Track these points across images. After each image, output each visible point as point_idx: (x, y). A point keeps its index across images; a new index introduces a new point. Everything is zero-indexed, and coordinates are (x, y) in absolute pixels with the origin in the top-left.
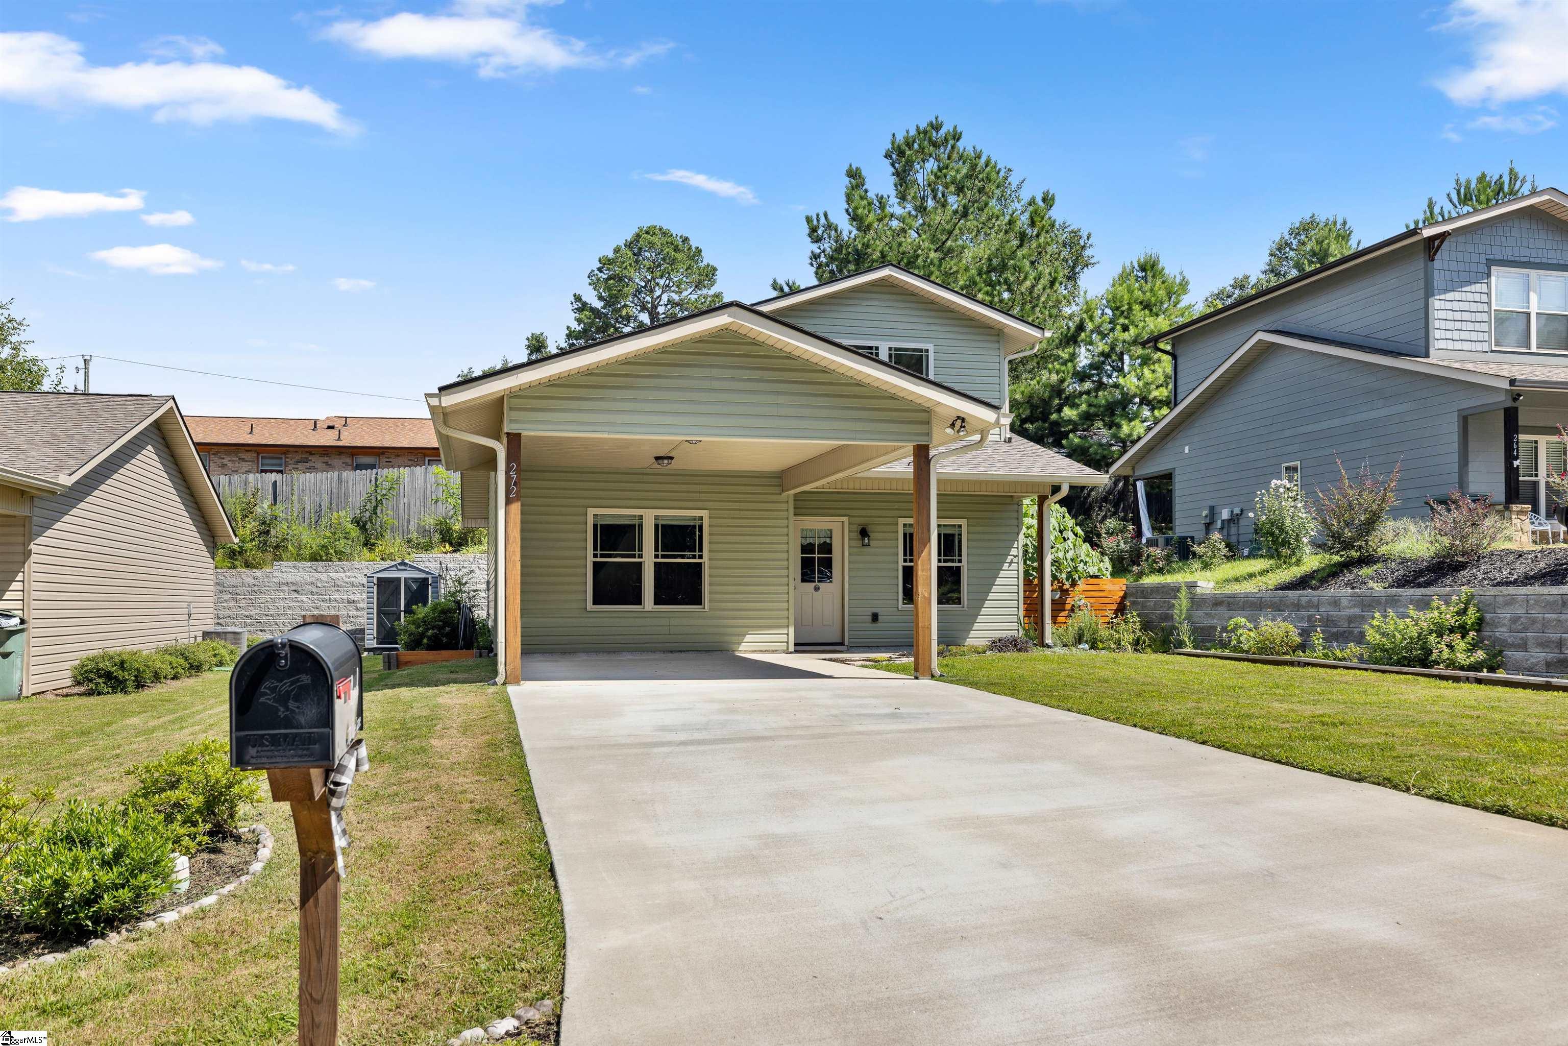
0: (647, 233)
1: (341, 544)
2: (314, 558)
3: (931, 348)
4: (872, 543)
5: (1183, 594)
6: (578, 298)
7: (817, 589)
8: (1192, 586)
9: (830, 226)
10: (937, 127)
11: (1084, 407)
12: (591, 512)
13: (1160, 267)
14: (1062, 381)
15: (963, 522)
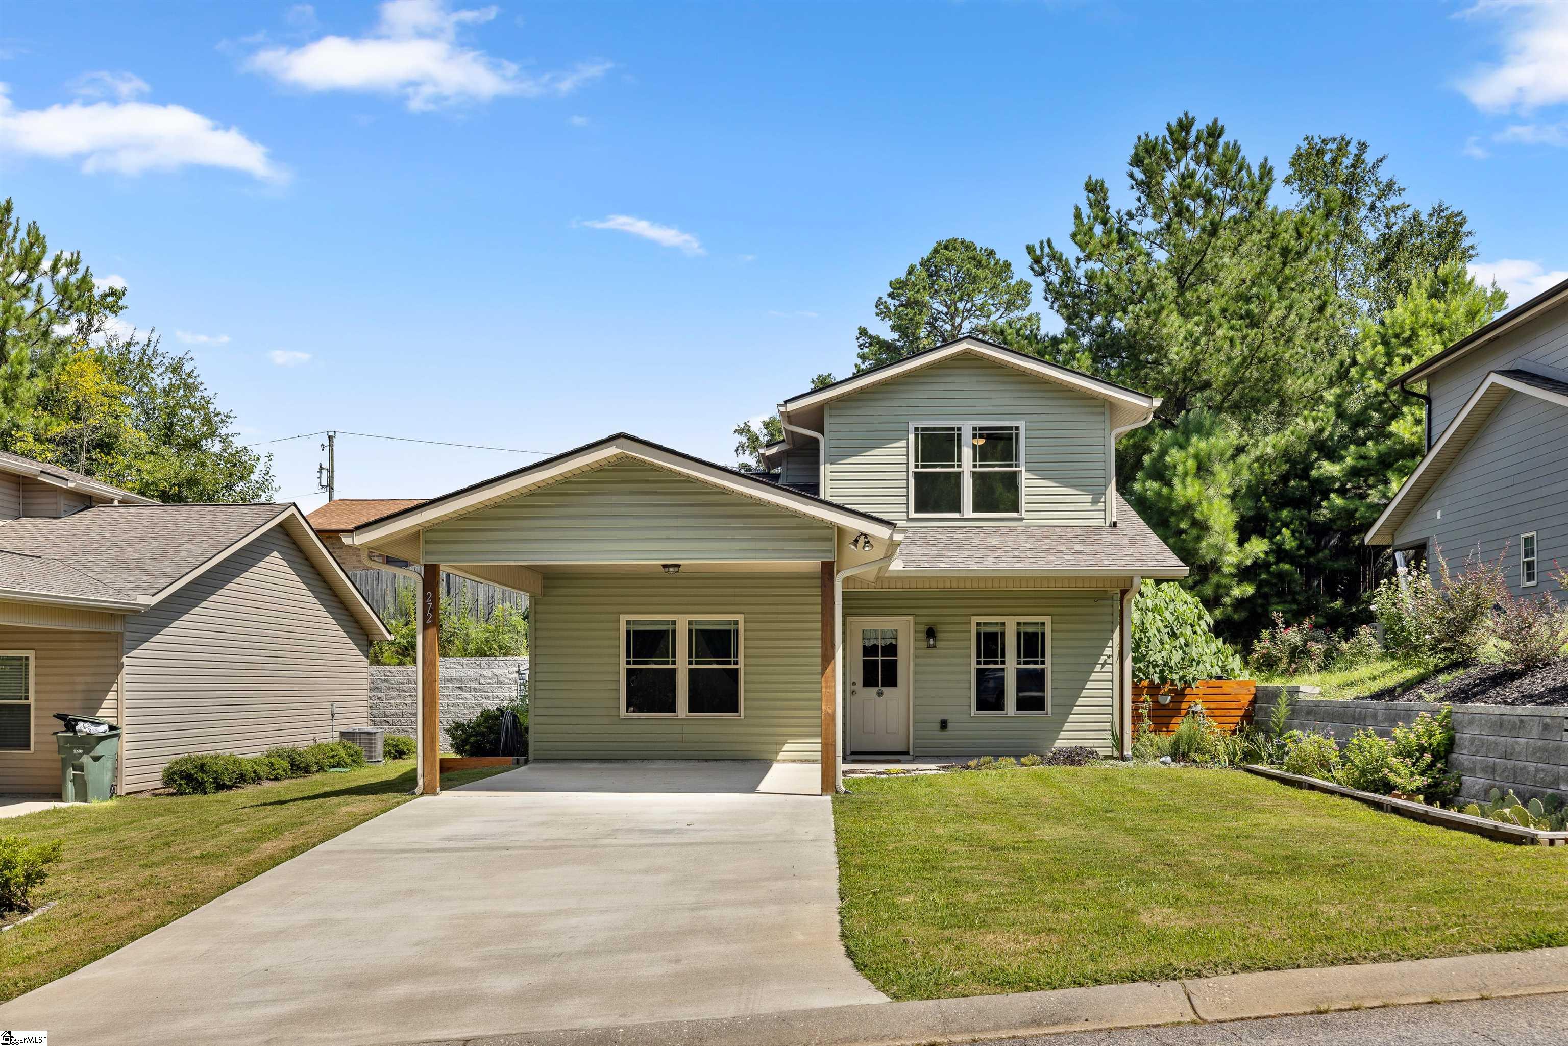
0: (946, 248)
1: (506, 638)
2: (481, 653)
3: (1022, 424)
4: (940, 644)
5: (1283, 699)
6: (863, 332)
7: (880, 694)
8: (1295, 691)
9: (1055, 257)
10: (1185, 125)
11: (1349, 461)
12: (624, 618)
13: (1468, 278)
14: (1321, 431)
15: (1047, 619)
